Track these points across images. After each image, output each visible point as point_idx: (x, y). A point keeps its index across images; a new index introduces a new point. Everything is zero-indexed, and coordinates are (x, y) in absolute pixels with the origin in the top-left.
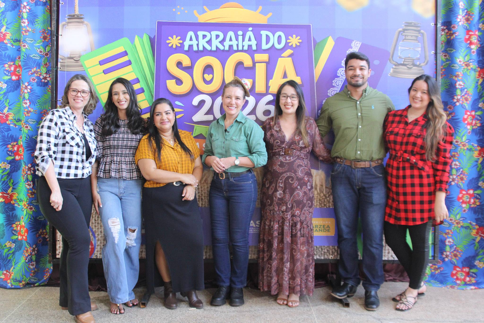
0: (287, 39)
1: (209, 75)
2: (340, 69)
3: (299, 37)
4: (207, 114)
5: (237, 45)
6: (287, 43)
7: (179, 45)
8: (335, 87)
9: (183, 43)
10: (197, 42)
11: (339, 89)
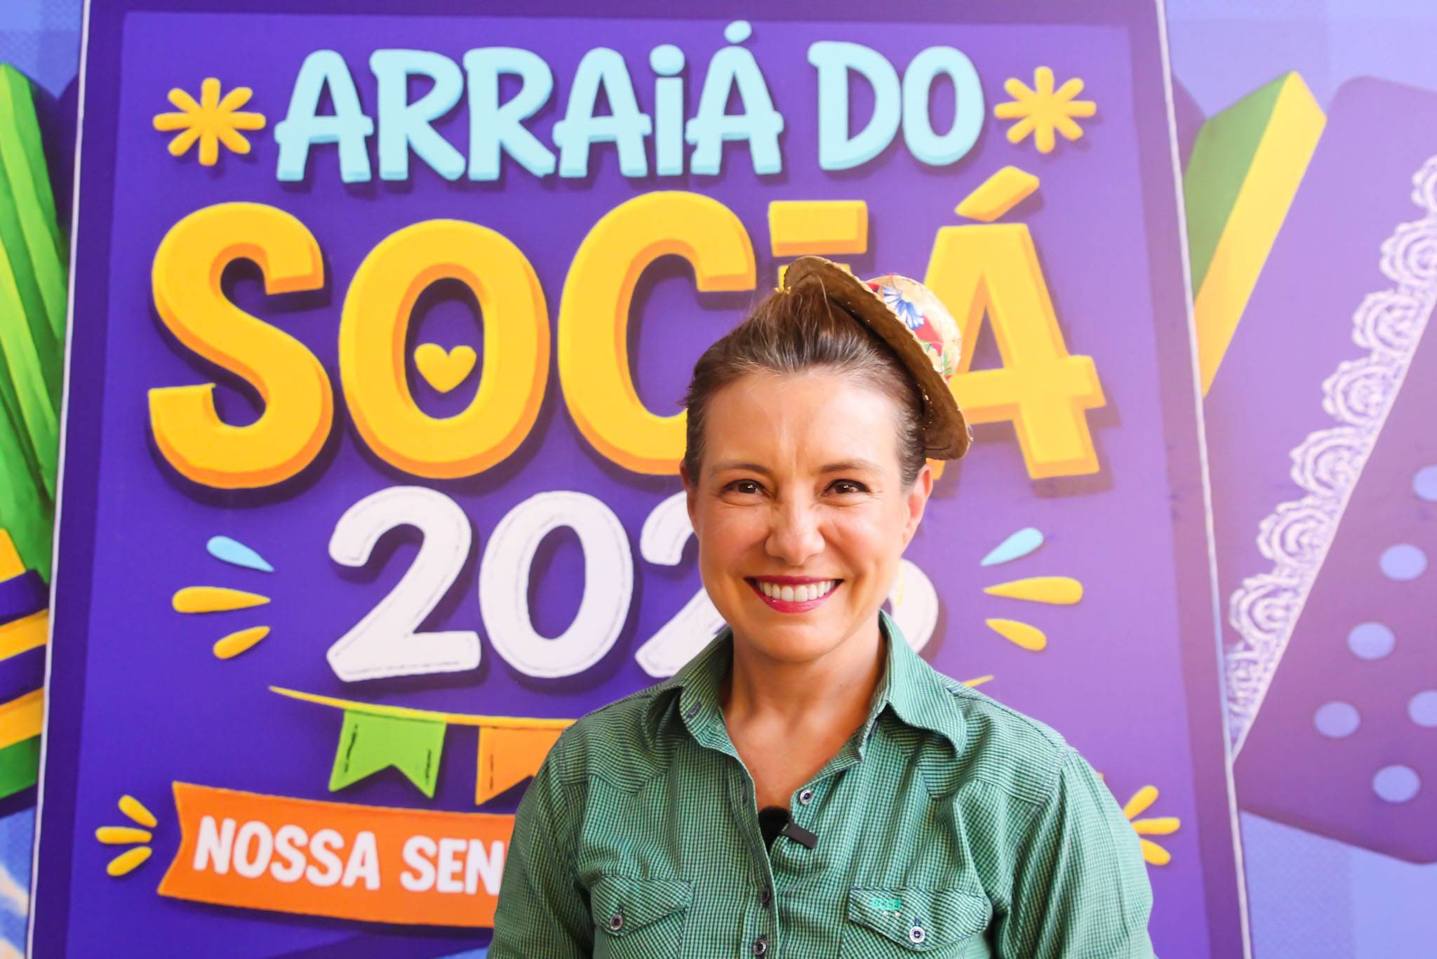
0: (993, 94)
1: (448, 349)
2: (1371, 299)
3: (1075, 85)
4: (435, 622)
5: (650, 144)
6: (992, 128)
7: (242, 146)
8: (1343, 424)
9: (268, 131)
10: (366, 126)
11: (1372, 440)
